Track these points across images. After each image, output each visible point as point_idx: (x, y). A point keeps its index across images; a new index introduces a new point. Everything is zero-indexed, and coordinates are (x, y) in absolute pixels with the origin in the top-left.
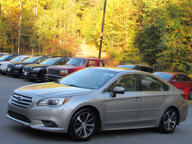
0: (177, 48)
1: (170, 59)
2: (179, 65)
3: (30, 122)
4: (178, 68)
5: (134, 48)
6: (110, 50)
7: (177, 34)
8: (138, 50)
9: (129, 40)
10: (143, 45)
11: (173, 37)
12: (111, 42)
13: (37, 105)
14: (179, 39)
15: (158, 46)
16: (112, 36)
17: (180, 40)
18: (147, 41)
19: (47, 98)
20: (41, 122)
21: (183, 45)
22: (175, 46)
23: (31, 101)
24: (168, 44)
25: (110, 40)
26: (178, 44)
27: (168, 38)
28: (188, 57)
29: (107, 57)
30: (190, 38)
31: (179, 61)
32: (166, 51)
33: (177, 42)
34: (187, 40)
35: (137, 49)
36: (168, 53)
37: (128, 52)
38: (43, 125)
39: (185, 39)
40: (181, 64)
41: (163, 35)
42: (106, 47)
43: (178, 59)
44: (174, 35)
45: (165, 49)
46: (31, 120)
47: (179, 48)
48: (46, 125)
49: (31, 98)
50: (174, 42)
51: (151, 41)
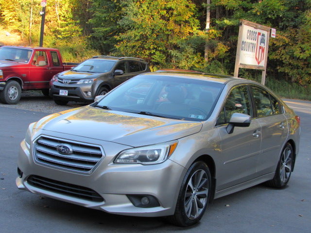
0: (151, 26)
1: (138, 44)
2: (154, 54)
3: (101, 199)
4: (154, 59)
5: (73, 25)
6: (27, 29)
7: (150, 4)
8: (81, 30)
9: (64, 12)
10: (90, 20)
11: (144, 7)
12: (28, 16)
13: (114, 163)
14: (154, 11)
15: (120, 22)
16: (30, 5)
17: (156, 14)
18: (98, 14)
19: (134, 147)
20: (126, 198)
21: (161, 20)
22: (149, 22)
23: (100, 156)
24: (137, 20)
25: (28, 12)
26: (153, 19)
27: (135, 9)
28: (171, 42)
29: (21, 42)
30: (173, 10)
31: (154, 48)
32: (134, 31)
33: (152, 16)
34: (167, 12)
35: (77, 28)
36: (137, 34)
37: (62, 33)
38: (131, 204)
39: (165, 12)
40: (157, 53)
41: (129, 5)
42: (19, 24)
43: (153, 44)
44: (147, 4)
45: (132, 28)
46: (104, 196)
47: (155, 26)
48: (137, 204)
49: (98, 149)
50: (147, 16)
51: (105, 15)
